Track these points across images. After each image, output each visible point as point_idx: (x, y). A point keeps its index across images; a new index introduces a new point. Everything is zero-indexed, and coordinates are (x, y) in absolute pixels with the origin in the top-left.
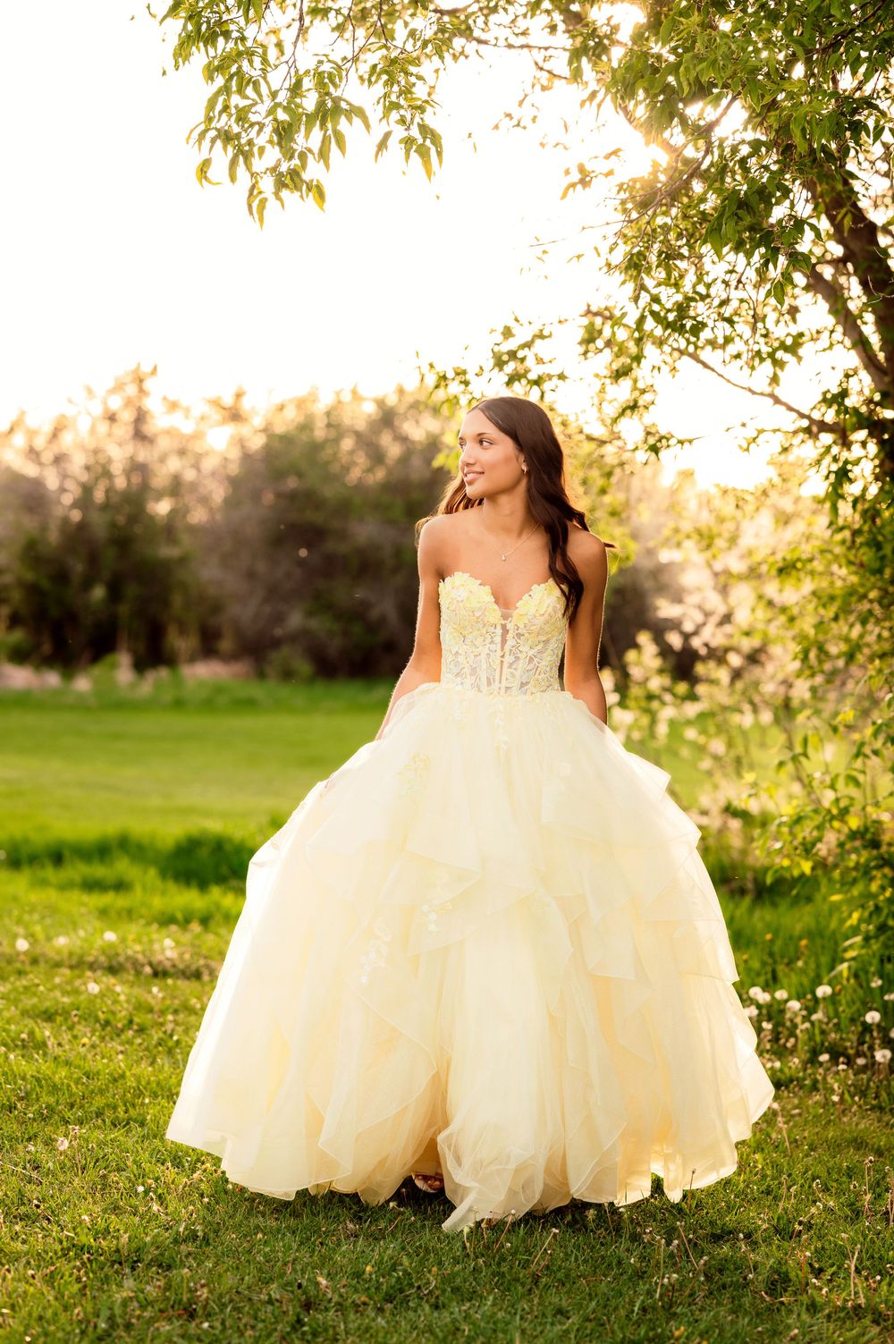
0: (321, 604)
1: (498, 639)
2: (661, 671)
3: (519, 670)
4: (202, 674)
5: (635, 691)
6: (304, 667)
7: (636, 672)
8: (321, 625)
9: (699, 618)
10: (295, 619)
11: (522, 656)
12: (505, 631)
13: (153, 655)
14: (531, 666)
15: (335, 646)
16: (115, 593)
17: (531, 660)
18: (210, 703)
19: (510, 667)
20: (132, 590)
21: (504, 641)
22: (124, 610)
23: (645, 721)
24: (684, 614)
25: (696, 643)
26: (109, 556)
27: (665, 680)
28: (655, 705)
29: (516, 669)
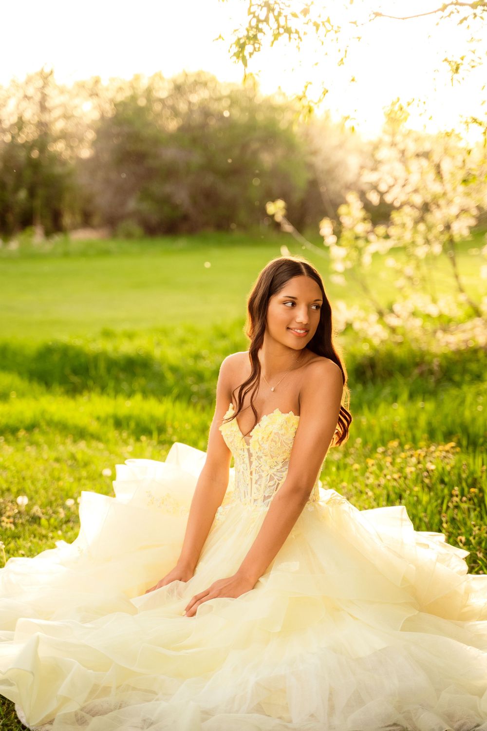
0: (146, 195)
1: (247, 461)
2: (364, 219)
3: (263, 486)
4: (81, 237)
5: (347, 234)
6: (137, 230)
7: (346, 221)
8: (146, 207)
9: (391, 181)
10: (132, 204)
11: (264, 475)
12: (250, 455)
13: (55, 227)
14: (272, 483)
15: (155, 218)
16: (32, 194)
17: (271, 479)
18: (85, 253)
19: (256, 483)
20: (41, 192)
21: (251, 463)
22: (38, 203)
23: (354, 254)
24: (380, 179)
25: (388, 199)
26: (28, 174)
27: (368, 226)
28: (361, 243)
29: (260, 485)
